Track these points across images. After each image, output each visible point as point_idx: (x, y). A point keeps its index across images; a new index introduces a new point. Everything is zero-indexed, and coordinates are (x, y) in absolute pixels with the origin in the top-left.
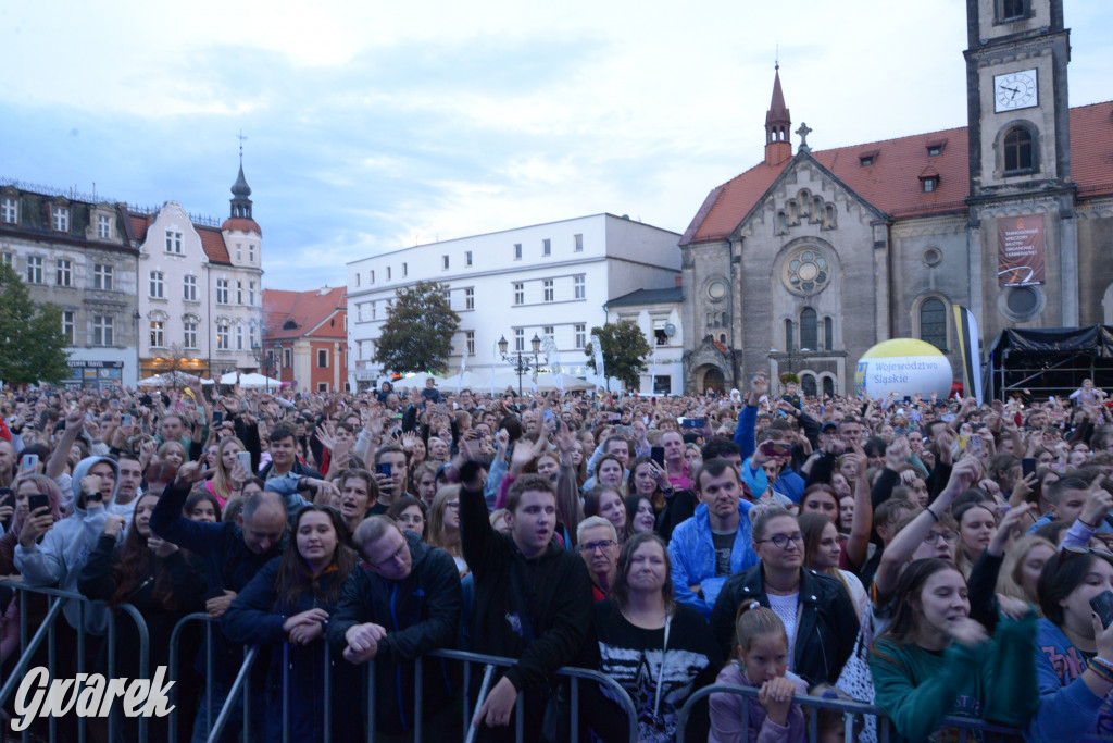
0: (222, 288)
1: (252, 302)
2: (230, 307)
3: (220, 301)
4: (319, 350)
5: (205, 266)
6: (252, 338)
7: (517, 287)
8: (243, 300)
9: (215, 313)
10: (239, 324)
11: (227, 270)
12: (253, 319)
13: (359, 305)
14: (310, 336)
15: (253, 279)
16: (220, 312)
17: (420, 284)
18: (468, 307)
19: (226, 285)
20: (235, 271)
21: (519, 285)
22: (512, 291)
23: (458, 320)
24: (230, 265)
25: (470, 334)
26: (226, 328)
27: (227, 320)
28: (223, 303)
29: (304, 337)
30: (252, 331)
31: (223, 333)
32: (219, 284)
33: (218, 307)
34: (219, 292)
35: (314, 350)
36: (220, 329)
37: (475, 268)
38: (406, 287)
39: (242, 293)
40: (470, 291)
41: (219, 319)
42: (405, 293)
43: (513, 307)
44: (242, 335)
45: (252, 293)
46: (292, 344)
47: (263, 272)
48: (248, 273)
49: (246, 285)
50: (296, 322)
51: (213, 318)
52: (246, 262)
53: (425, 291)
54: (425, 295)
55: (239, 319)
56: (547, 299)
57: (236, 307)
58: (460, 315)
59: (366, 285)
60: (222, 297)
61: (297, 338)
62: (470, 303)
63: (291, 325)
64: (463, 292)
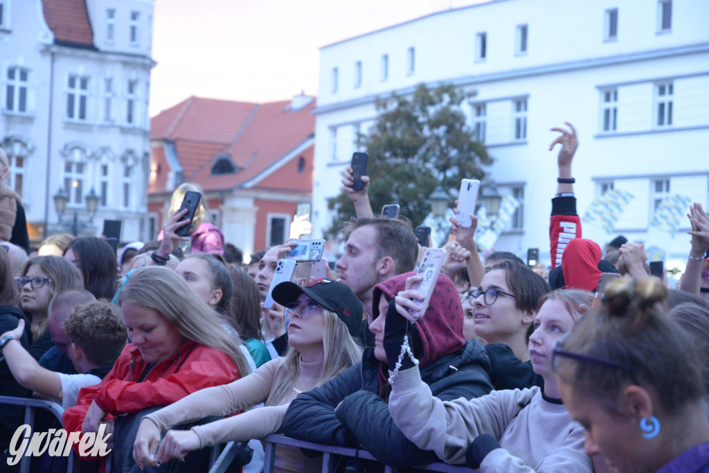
0: (77, 92)
1: (130, 119)
2: (88, 128)
3: (71, 114)
4: (270, 216)
5: (46, 50)
6: (126, 187)
7: (607, 98)
8: (113, 115)
9: (62, 137)
10: (104, 160)
11: (84, 58)
12: (130, 152)
13: (334, 128)
14: (255, 188)
15: (134, 75)
16: (72, 137)
17: (422, 89)
18: (518, 136)
19: (84, 85)
20: (102, 61)
21: (609, 93)
22: (596, 104)
23: (488, 160)
24: (92, 48)
25: (518, 190)
26: (81, 167)
27: (83, 151)
28: (76, 118)
29: (242, 188)
30: (128, 171)
31: (74, 175)
32: (72, 83)
33: (68, 126)
34: (71, 98)
35: (260, 218)
36: (68, 168)
37: (533, 58)
38: (394, 95)
39: (114, 101)
40: (520, 103)
41: (67, 149)
42: (393, 106)
43: (598, 137)
44: (109, 179)
45: (130, 104)
46: (221, 202)
47: (153, 64)
48: (125, 64)
49: (120, 86)
50: (237, 161)
51: (57, 146)
52: (122, 43)
53: (432, 103)
54: (432, 110)
55: (105, 150)
56: (661, 122)
57: (101, 127)
58: (492, 153)
59: (347, 93)
60: (76, 108)
61: (230, 191)
62: (520, 129)
63: (224, 167)
64: (509, 106)
